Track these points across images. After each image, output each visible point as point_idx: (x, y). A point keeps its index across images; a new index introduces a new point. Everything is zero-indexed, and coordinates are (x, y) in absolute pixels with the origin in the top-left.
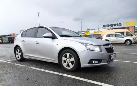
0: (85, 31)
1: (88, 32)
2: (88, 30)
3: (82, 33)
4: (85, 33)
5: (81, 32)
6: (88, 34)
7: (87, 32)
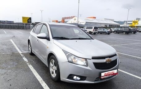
0: (132, 21)
1: (137, 22)
2: (138, 20)
3: (129, 24)
4: (132, 24)
5: (127, 22)
6: (135, 25)
7: (135, 22)
